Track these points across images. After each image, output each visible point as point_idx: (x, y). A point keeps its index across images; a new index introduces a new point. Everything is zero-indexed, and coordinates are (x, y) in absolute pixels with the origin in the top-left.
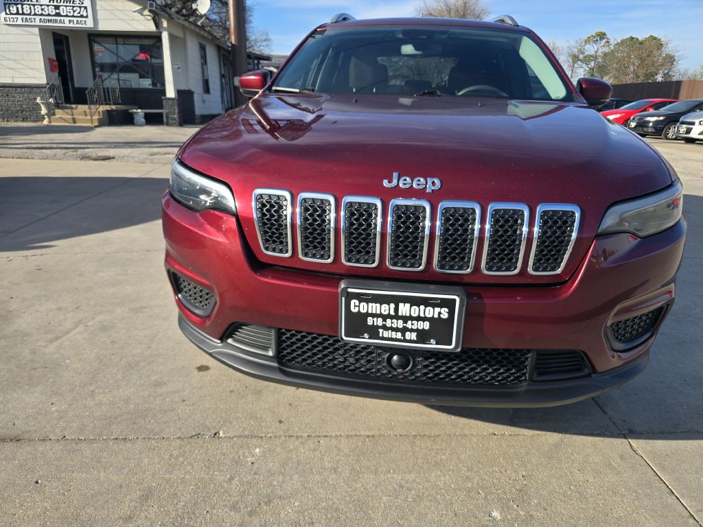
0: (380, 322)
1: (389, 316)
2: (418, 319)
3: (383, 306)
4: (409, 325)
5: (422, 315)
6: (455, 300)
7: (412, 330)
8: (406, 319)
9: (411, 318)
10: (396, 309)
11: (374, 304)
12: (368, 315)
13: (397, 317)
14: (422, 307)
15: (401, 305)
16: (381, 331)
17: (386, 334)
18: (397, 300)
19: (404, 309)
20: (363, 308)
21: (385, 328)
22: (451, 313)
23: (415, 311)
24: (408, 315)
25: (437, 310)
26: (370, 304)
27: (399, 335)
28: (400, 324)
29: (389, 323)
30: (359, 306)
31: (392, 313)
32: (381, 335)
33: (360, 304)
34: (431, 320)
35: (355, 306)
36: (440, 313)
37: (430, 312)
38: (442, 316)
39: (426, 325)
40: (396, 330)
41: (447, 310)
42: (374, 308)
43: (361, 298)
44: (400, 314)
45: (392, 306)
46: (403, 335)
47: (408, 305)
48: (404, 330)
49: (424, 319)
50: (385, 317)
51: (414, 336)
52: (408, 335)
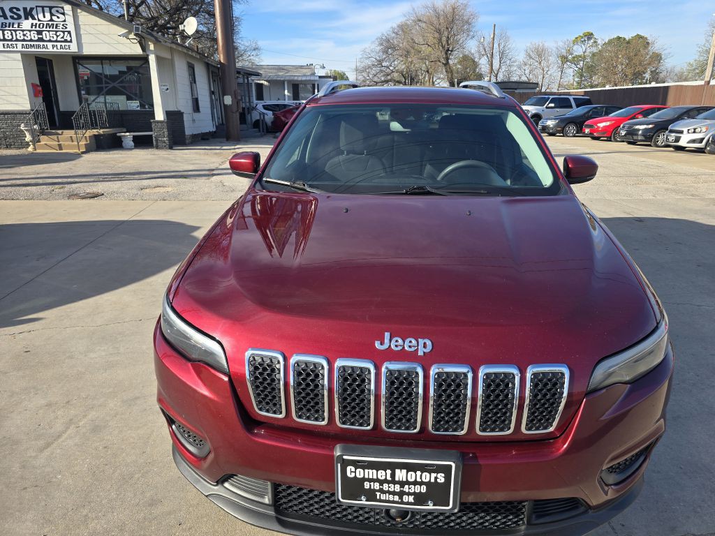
0: (377, 486)
1: (386, 481)
2: (415, 483)
3: (380, 472)
4: (406, 489)
5: (419, 480)
6: (451, 466)
7: (409, 494)
8: (402, 484)
9: (408, 483)
10: (393, 475)
11: (370, 471)
12: (364, 480)
13: (393, 482)
14: (419, 473)
15: (398, 471)
16: (378, 494)
17: (383, 497)
18: (393, 467)
19: (401, 475)
20: (360, 473)
21: (382, 491)
22: (448, 478)
23: (412, 476)
24: (405, 480)
25: (434, 475)
26: (366, 471)
27: (397, 498)
28: (397, 488)
29: (385, 487)
30: (355, 472)
31: (389, 478)
32: (378, 497)
33: (356, 470)
34: (428, 484)
35: (351, 472)
36: (436, 478)
37: (426, 477)
38: (438, 480)
39: (424, 489)
40: (394, 493)
41: (443, 475)
42: (371, 473)
43: (356, 464)
44: (397, 479)
45: (389, 472)
46: (401, 498)
47: (404, 471)
48: (401, 494)
49: (421, 483)
50: (381, 482)
51: (411, 499)
52: (405, 498)
